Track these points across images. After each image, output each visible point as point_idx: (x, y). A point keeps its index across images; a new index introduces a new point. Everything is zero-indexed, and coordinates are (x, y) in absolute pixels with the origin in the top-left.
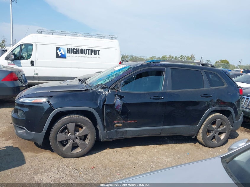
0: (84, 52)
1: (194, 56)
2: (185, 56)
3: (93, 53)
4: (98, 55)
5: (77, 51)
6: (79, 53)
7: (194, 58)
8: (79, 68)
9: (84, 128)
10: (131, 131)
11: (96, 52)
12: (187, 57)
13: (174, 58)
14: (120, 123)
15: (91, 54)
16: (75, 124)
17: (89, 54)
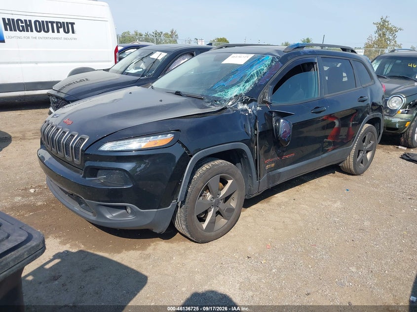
0: (42, 27)
1: (175, 33)
2: (162, 33)
3: (61, 30)
4: (73, 32)
5: (27, 26)
6: (32, 31)
7: (176, 36)
8: (36, 63)
9: (230, 182)
10: (287, 171)
11: (67, 27)
12: (164, 34)
13: (144, 36)
14: (272, 162)
15: (58, 32)
16: (221, 176)
17: (53, 31)
